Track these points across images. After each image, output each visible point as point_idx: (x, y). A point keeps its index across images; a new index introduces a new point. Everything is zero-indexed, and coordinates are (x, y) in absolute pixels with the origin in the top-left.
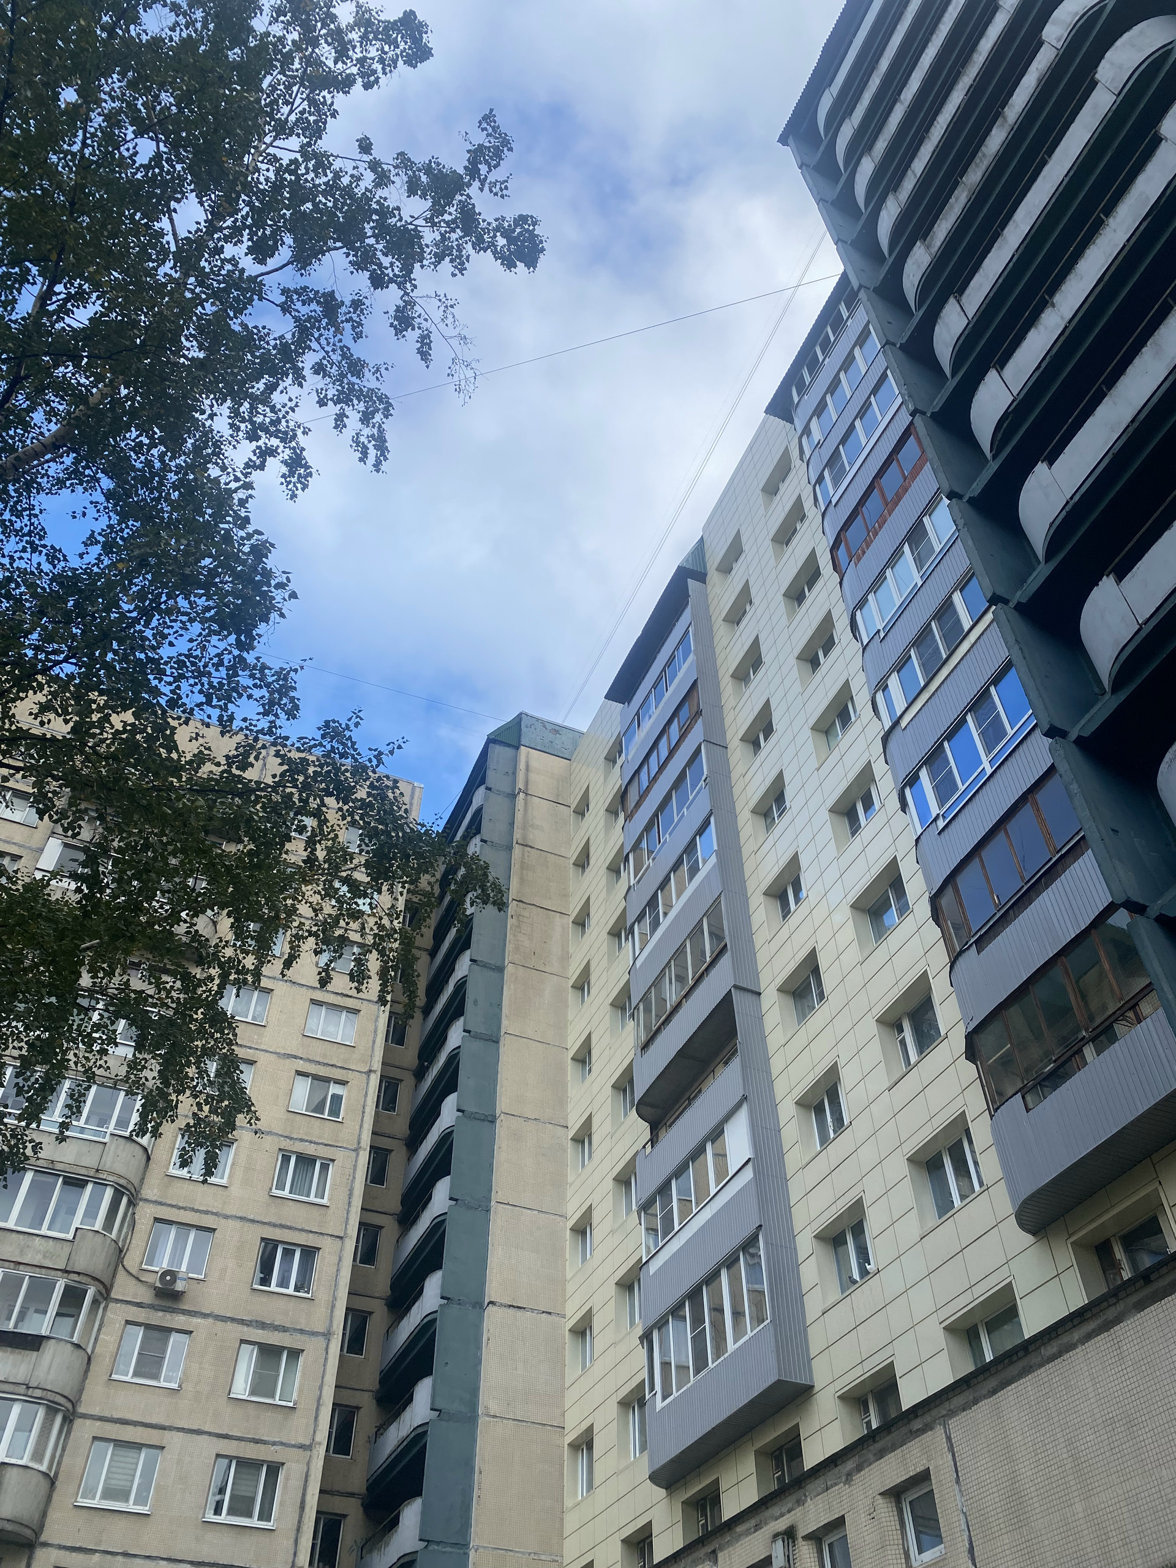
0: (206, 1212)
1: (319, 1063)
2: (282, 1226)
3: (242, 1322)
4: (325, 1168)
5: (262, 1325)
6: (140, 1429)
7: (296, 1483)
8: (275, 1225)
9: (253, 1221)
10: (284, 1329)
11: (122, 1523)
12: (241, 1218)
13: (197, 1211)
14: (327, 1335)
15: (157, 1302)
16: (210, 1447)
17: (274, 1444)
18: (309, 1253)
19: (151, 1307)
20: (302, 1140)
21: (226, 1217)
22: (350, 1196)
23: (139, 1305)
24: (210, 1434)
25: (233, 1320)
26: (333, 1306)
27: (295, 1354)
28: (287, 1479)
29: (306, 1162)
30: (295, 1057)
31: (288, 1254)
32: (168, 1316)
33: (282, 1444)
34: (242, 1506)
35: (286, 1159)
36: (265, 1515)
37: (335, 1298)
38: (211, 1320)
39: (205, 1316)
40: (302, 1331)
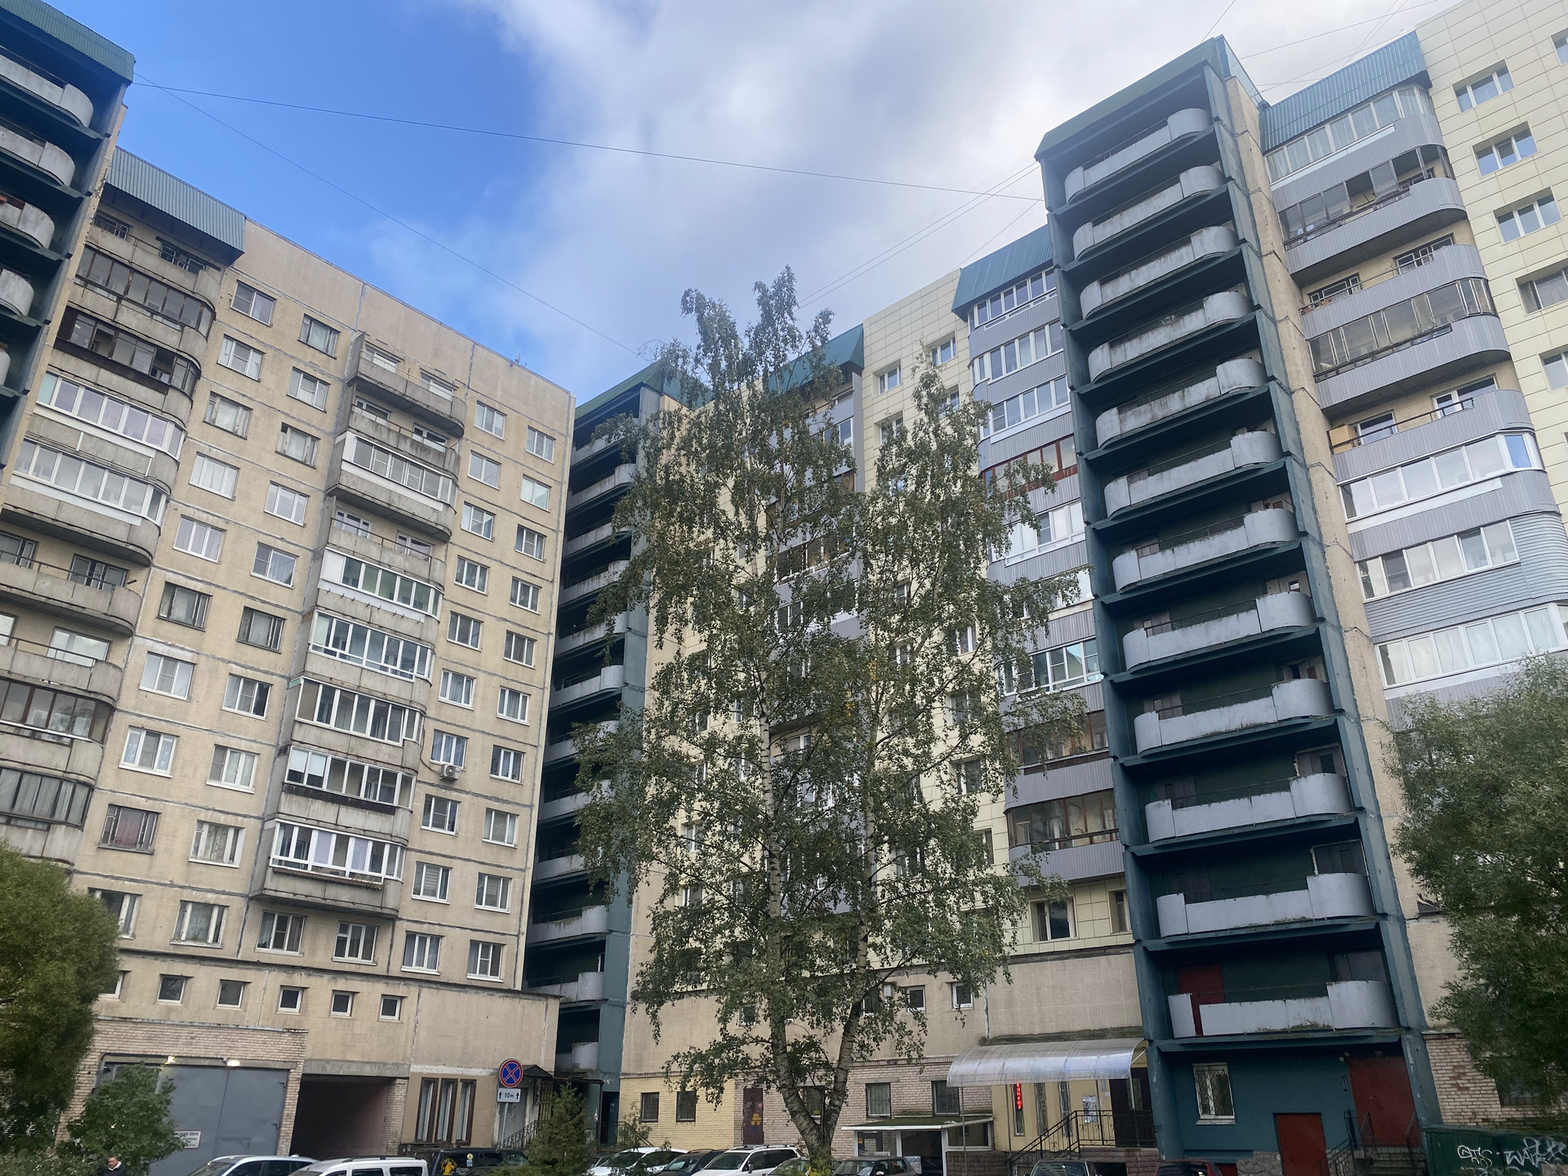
0: (463, 727)
1: (519, 625)
2: (504, 738)
3: (486, 797)
4: (525, 699)
5: (497, 800)
6: (440, 858)
7: (518, 890)
8: (501, 737)
9: (489, 734)
10: (508, 802)
11: (436, 908)
12: (483, 732)
13: (458, 726)
14: (531, 806)
15: (441, 784)
16: (477, 869)
17: (507, 868)
18: (519, 755)
19: (438, 786)
20: (513, 680)
21: (474, 731)
22: (541, 719)
23: (432, 785)
24: (475, 861)
25: (482, 796)
26: (533, 789)
27: (513, 816)
28: (514, 887)
29: (515, 694)
30: (506, 620)
31: (507, 754)
32: (448, 792)
33: (511, 868)
34: (492, 901)
35: (503, 692)
36: (503, 906)
37: (534, 785)
38: (470, 796)
39: (467, 793)
40: (518, 804)
